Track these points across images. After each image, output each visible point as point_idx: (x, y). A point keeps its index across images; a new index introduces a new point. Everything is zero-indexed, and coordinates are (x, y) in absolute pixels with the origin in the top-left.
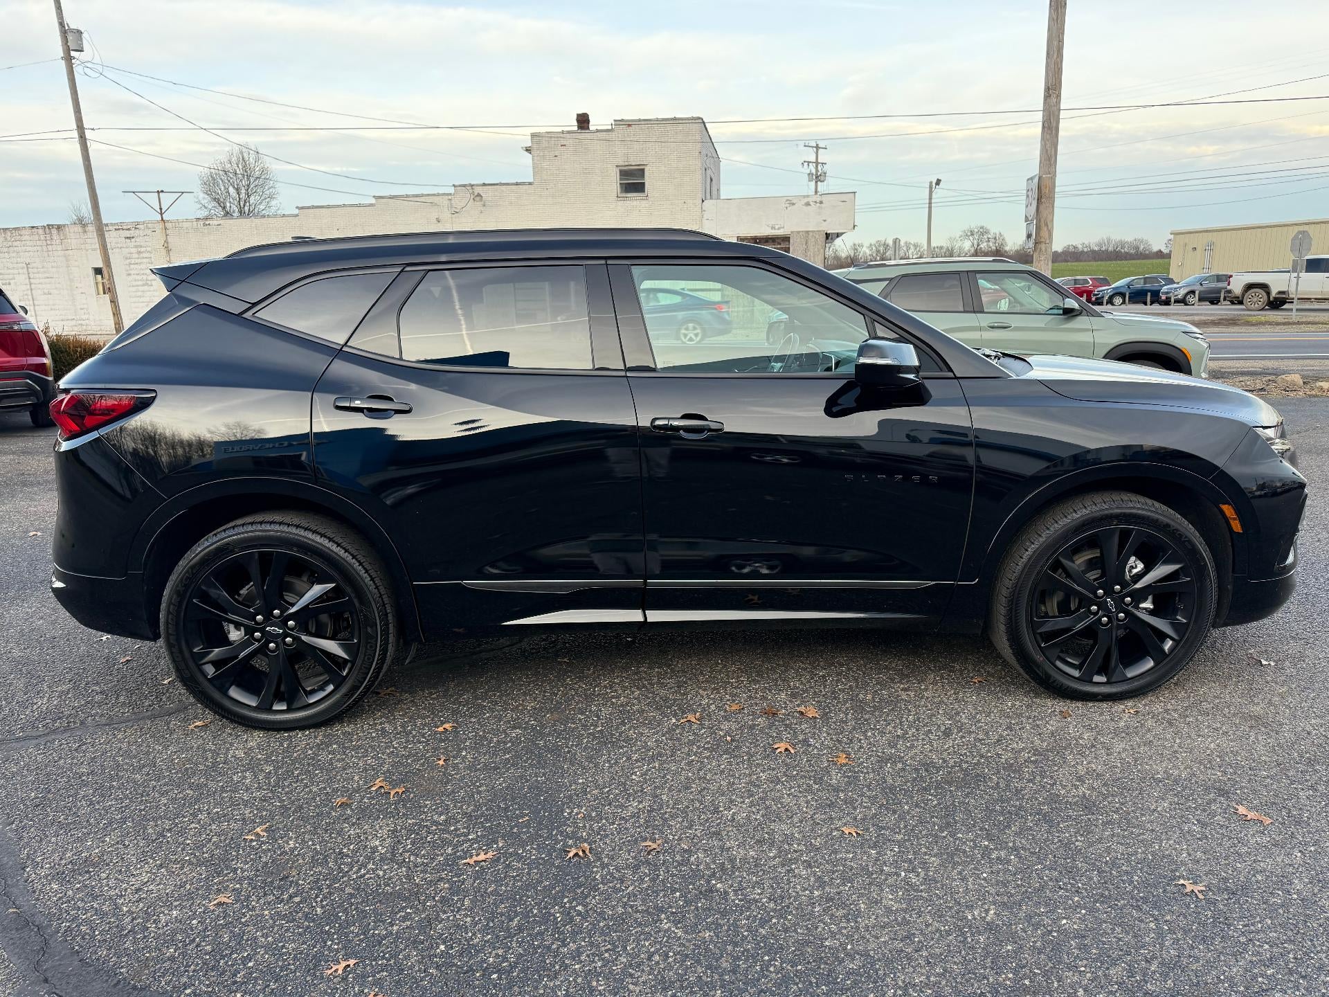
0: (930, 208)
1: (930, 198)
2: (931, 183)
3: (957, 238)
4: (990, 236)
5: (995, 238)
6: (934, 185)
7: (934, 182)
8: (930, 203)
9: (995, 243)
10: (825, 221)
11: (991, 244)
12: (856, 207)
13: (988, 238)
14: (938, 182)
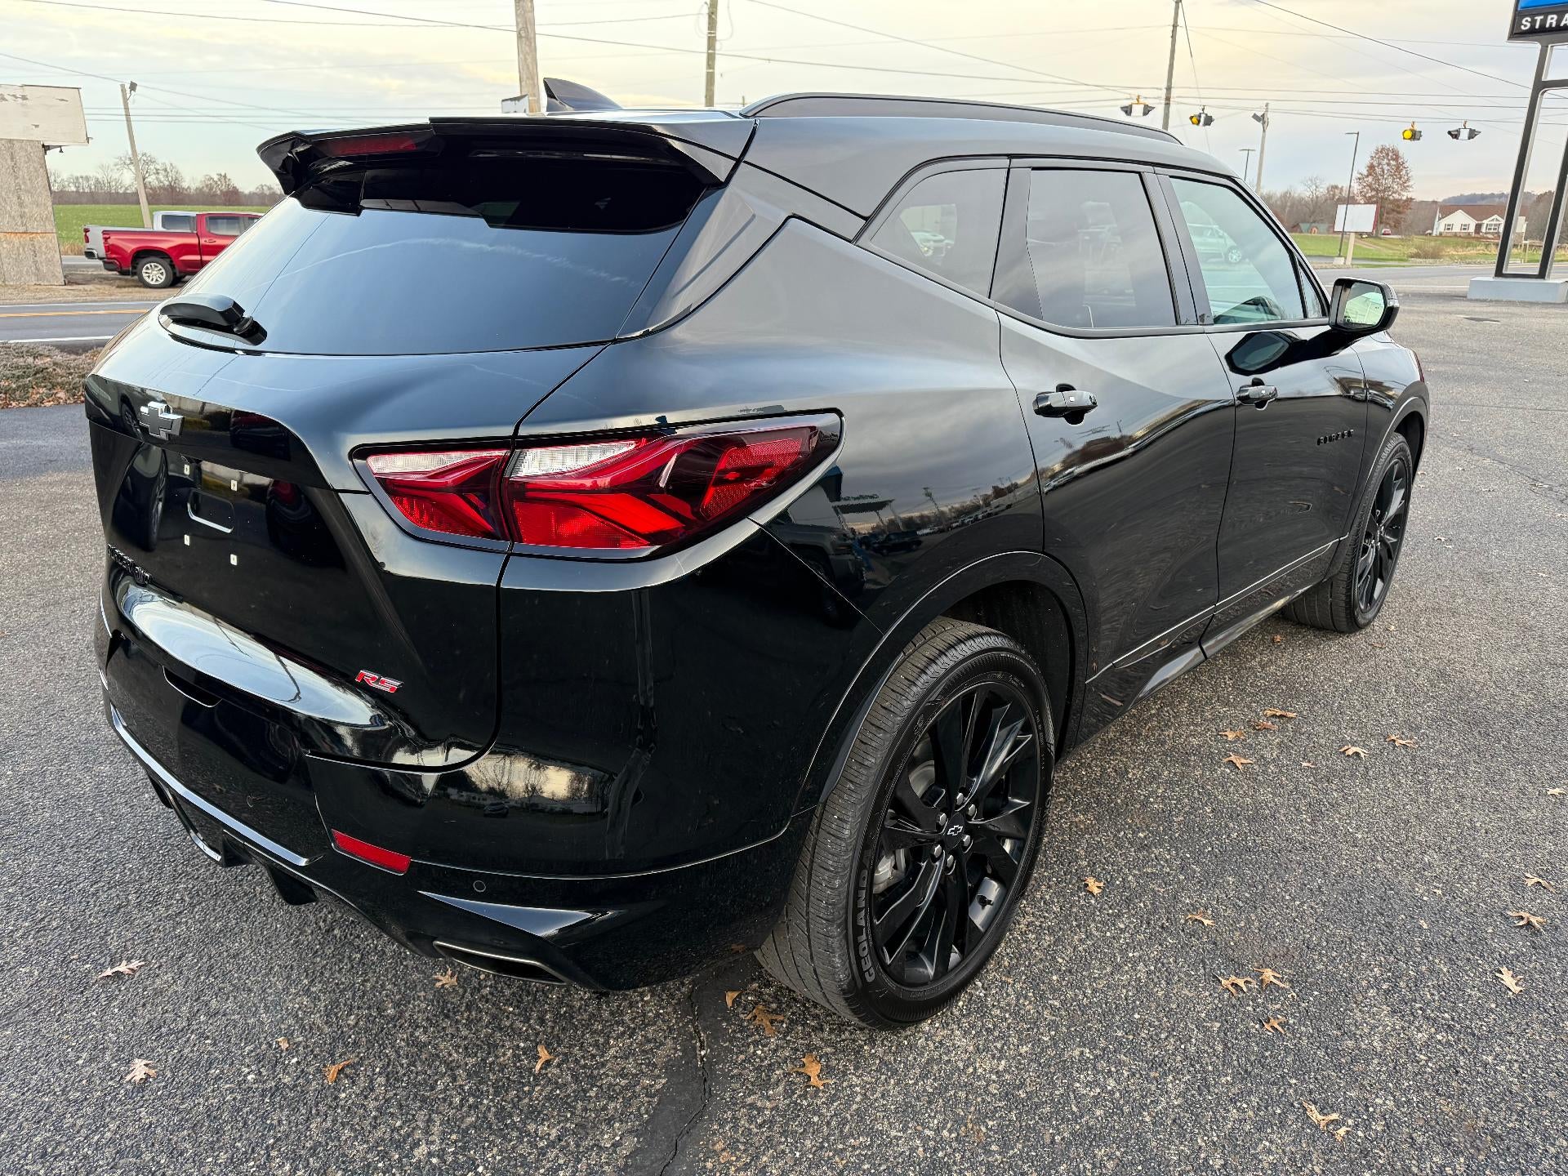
0: (129, 121)
1: (126, 108)
2: (123, 86)
3: (112, 167)
4: (158, 167)
5: (166, 170)
6: (128, 90)
7: (127, 86)
8: (128, 115)
9: (167, 176)
10: (37, 126)
11: (161, 177)
12: (85, 111)
13: (157, 170)
14: (133, 86)
